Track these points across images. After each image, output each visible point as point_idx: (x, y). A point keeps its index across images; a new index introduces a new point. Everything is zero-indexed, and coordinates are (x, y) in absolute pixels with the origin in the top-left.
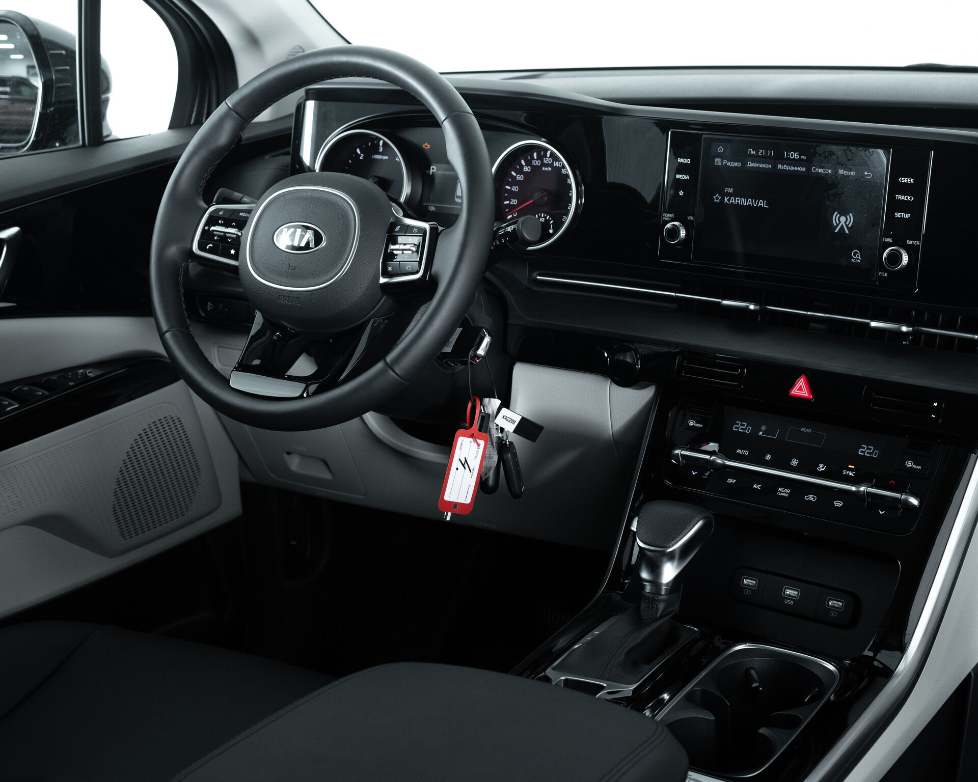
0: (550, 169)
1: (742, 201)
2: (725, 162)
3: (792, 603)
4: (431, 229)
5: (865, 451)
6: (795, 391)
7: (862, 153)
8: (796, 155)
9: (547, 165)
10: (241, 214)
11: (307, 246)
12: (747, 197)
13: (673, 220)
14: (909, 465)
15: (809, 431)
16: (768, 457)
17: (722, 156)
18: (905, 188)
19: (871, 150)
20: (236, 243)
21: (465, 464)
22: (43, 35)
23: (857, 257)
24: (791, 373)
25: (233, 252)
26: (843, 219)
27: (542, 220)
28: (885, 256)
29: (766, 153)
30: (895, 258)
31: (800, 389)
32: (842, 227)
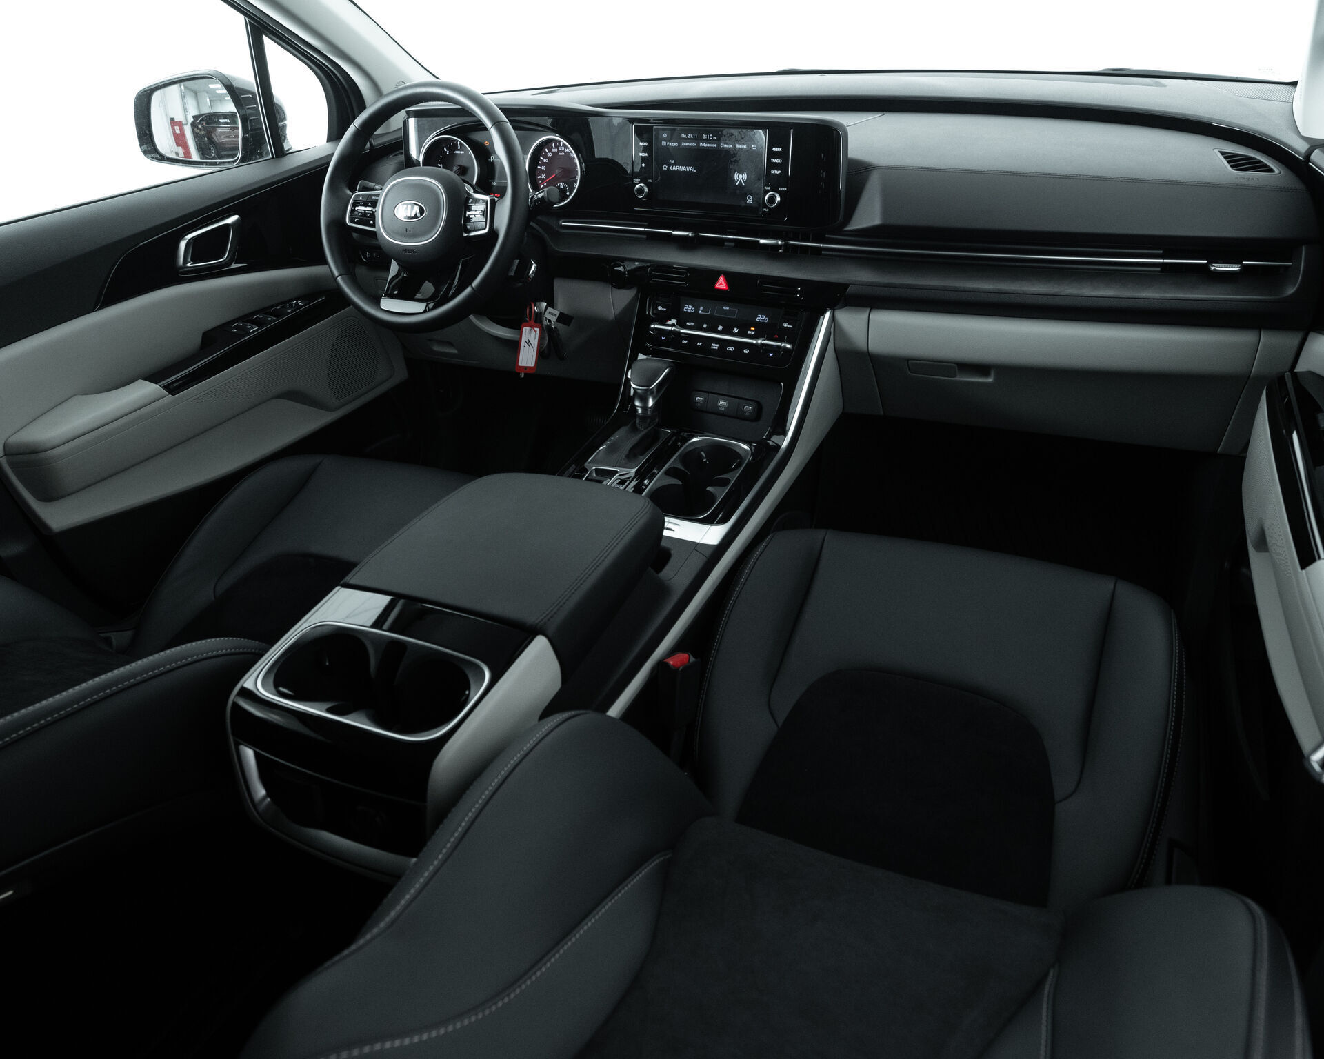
0: (563, 154)
1: (680, 168)
2: (668, 143)
3: (723, 409)
4: (491, 200)
5: (761, 318)
6: (718, 285)
7: (750, 133)
8: (711, 137)
9: (561, 151)
10: (373, 198)
11: (416, 216)
12: (683, 165)
13: (640, 183)
14: (786, 326)
15: (728, 308)
16: (705, 326)
17: (666, 140)
18: (777, 155)
19: (755, 131)
20: (373, 215)
21: (529, 343)
22: (235, 84)
23: (750, 200)
24: (716, 274)
25: (371, 222)
26: (741, 176)
27: (562, 187)
28: (766, 198)
29: (693, 136)
30: (772, 199)
31: (721, 284)
32: (741, 181)
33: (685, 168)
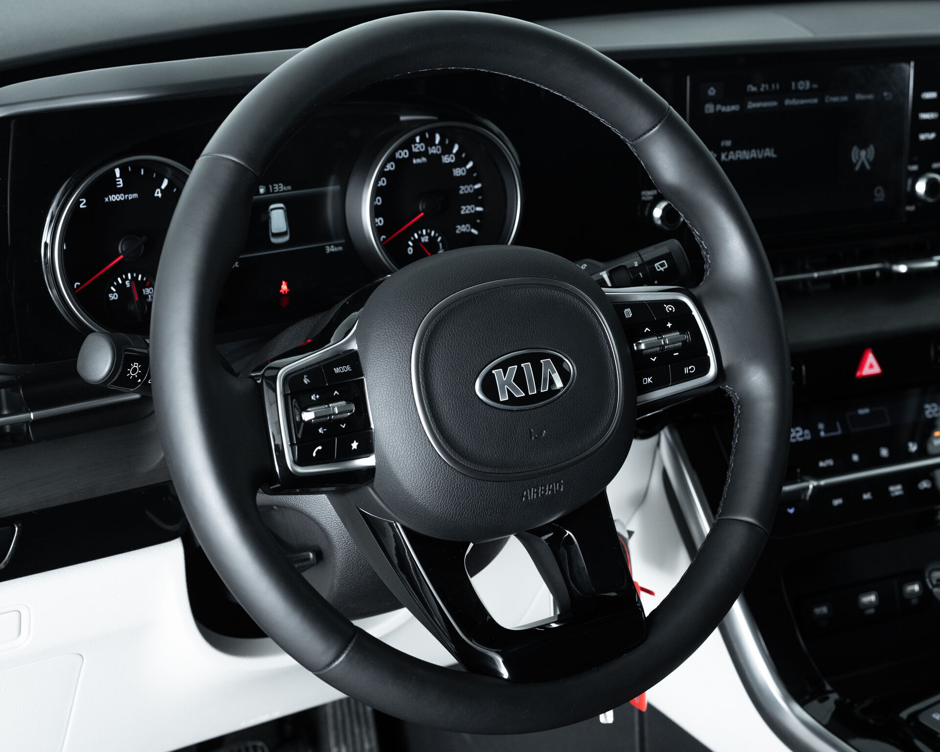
0: (424, 159)
1: (744, 155)
2: (719, 107)
7: (882, 70)
8: (807, 85)
9: (419, 155)
10: (336, 371)
12: (749, 148)
15: (869, 411)
17: (715, 101)
18: (929, 106)
19: (891, 65)
23: (880, 195)
24: (856, 349)
25: (355, 445)
26: (863, 153)
27: (425, 239)
28: (917, 188)
29: (770, 87)
30: (932, 186)
31: (870, 366)
32: (863, 164)
33: (754, 154)
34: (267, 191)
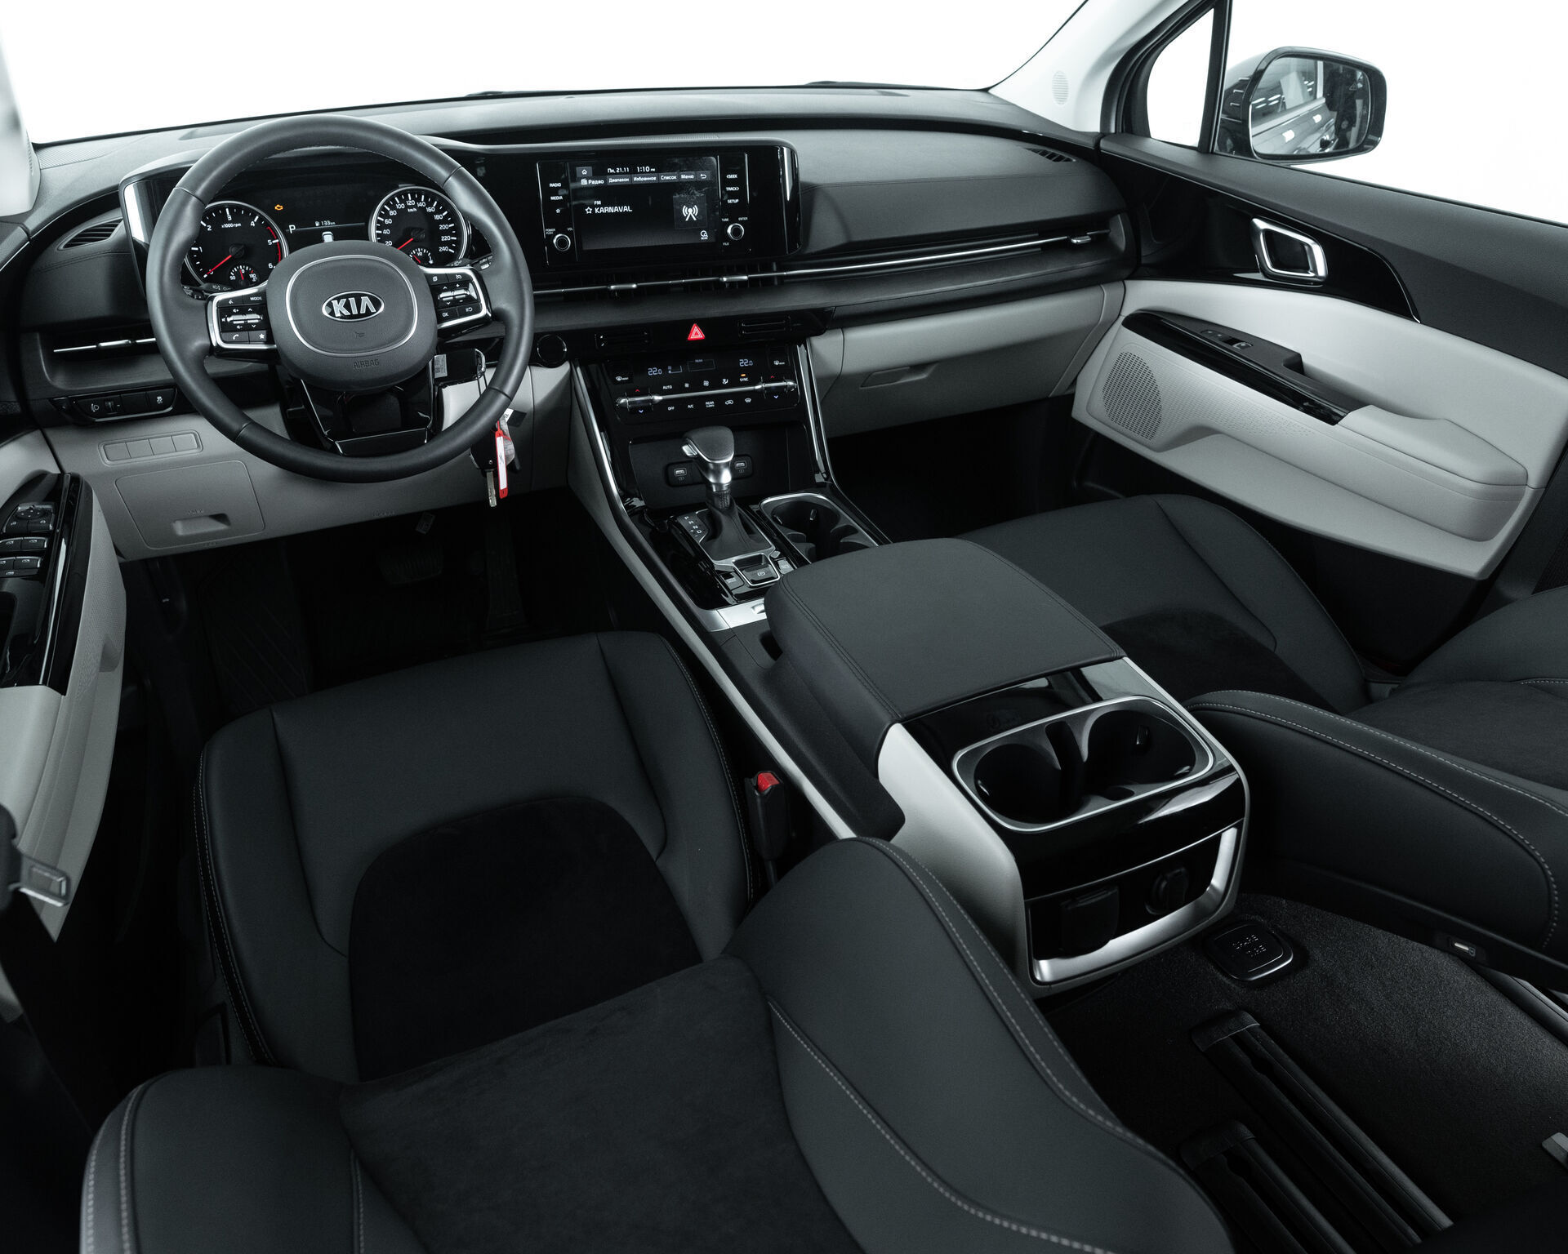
0: (415, 210)
1: (610, 210)
2: (590, 181)
5: (744, 363)
6: (692, 336)
7: (697, 160)
8: (647, 169)
9: (411, 207)
10: (252, 299)
12: (613, 205)
13: (558, 233)
14: (777, 364)
16: (687, 386)
17: (587, 177)
18: (732, 183)
19: (704, 158)
21: (502, 458)
23: (704, 236)
24: (691, 324)
26: (690, 210)
27: (420, 254)
28: (729, 230)
29: (623, 170)
30: (736, 231)
31: (696, 334)
32: (691, 216)
33: (617, 209)
34: (321, 225)
